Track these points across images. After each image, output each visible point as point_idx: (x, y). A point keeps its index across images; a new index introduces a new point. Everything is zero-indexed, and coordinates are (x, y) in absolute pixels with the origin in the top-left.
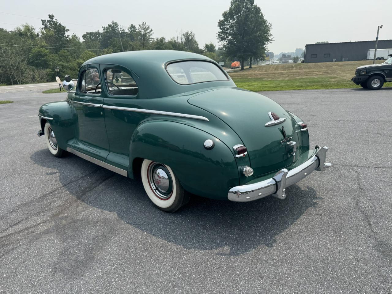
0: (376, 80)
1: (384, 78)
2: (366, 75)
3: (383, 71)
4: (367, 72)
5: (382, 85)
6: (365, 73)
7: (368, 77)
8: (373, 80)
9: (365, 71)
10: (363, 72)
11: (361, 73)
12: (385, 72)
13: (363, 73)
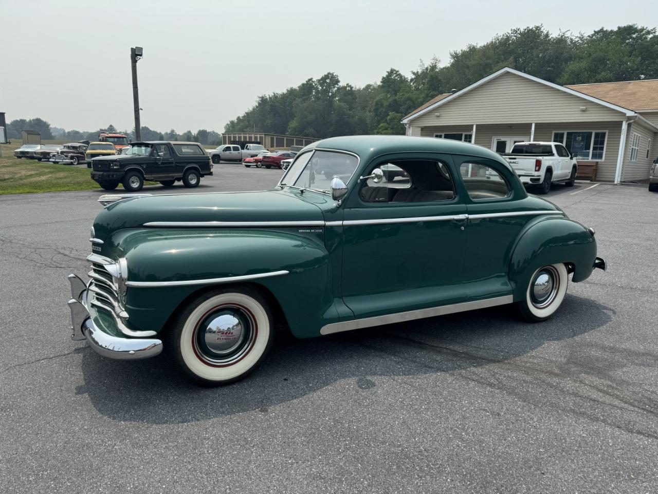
0: (133, 177)
1: (142, 175)
2: (121, 170)
3: (140, 164)
4: (121, 165)
5: (141, 184)
6: (119, 167)
7: (124, 173)
8: (130, 178)
9: (118, 164)
10: (115, 165)
11: (112, 167)
12: (142, 167)
13: (115, 167)
